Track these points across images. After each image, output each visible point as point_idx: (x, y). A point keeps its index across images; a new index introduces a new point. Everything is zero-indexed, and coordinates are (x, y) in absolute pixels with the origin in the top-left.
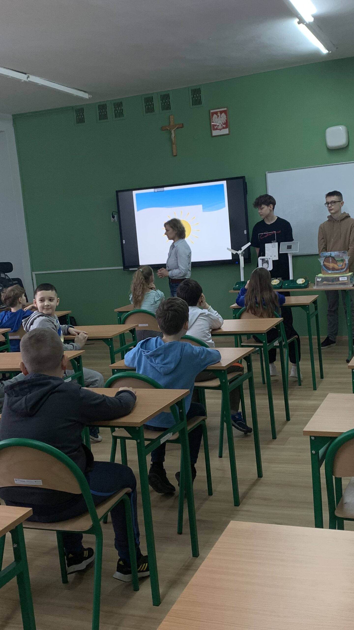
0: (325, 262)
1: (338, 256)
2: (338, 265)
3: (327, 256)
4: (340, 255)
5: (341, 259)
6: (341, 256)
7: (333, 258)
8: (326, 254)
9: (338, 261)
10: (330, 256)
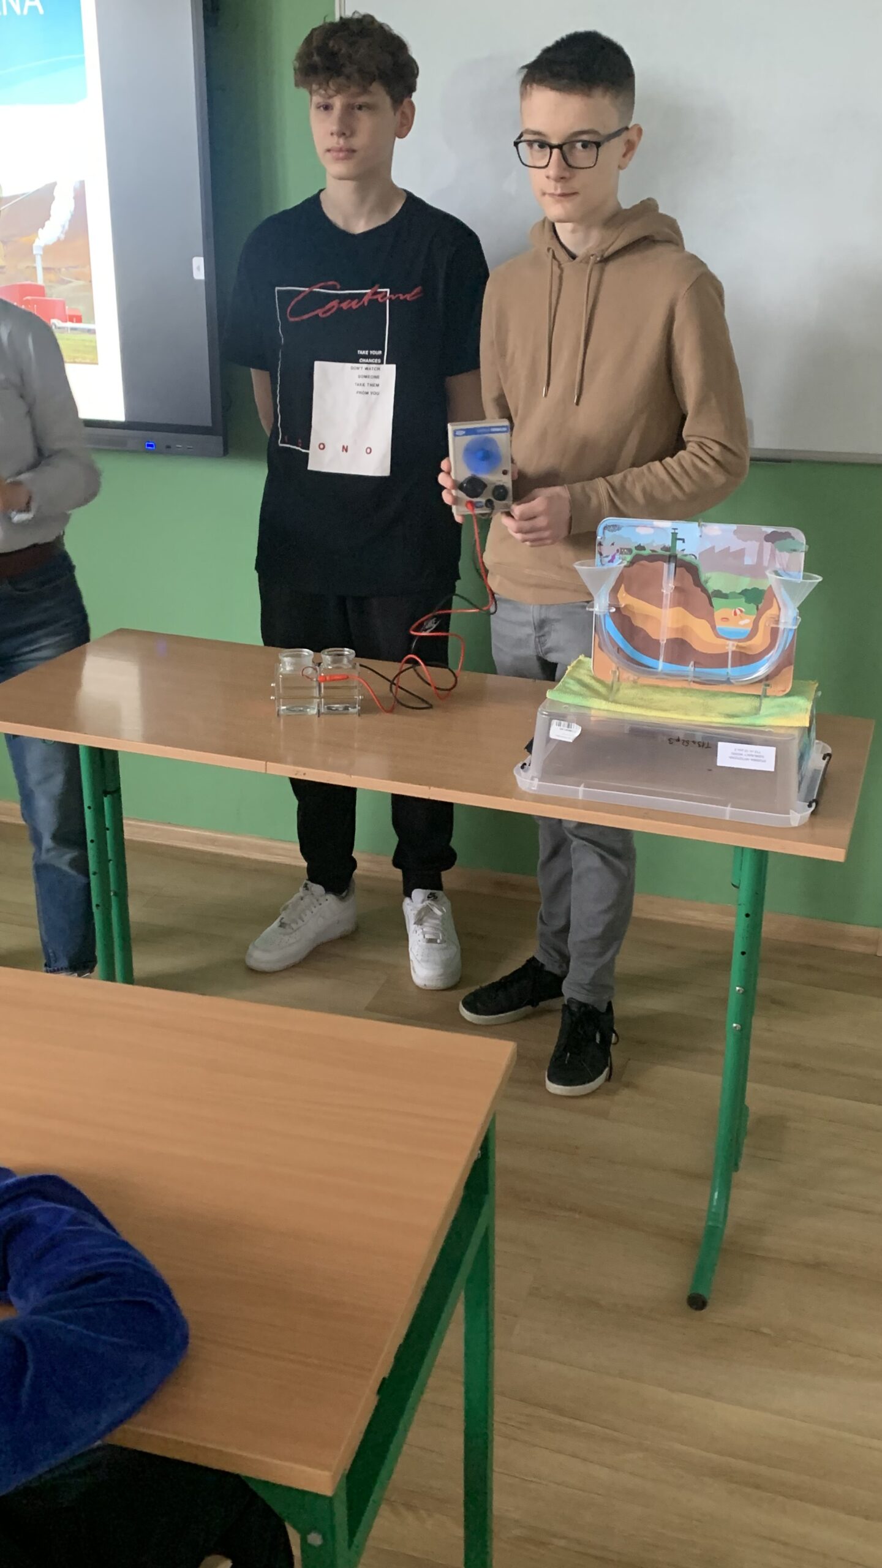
0: (628, 591)
1: (730, 560)
2: (720, 626)
3: (640, 548)
4: (741, 553)
5: (746, 583)
6: (749, 560)
7: (689, 569)
8: (641, 531)
9: (719, 594)
10: (670, 556)
